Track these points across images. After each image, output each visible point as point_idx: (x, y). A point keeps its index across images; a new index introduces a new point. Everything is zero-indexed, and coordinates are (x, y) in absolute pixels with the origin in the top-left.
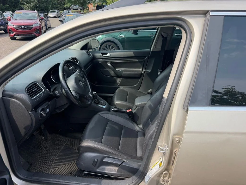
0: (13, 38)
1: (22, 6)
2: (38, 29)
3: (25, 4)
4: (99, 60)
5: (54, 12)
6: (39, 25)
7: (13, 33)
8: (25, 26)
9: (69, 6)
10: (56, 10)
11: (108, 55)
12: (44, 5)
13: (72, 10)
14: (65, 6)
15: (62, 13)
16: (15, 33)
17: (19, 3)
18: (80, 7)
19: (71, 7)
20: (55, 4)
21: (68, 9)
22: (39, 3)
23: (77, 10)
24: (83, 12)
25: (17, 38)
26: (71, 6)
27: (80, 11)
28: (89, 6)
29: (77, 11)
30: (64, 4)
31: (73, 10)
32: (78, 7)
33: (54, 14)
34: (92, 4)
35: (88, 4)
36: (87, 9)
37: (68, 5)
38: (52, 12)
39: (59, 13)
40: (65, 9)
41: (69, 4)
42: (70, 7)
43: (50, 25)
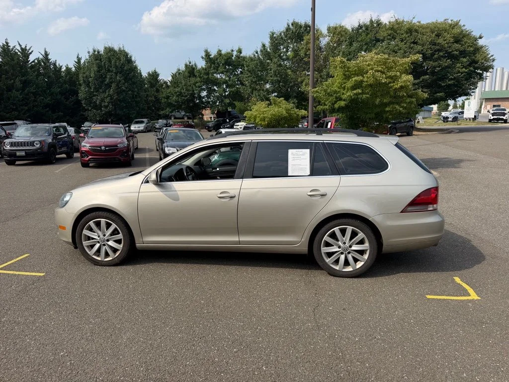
0: (85, 165)
1: (86, 113)
2: (125, 151)
3: (90, 111)
4: (210, 174)
5: (142, 122)
6: (126, 145)
7: (88, 157)
8: (106, 146)
9: (167, 113)
10: (145, 120)
11: (218, 169)
12: (124, 112)
13: (173, 118)
14: (162, 113)
15: (156, 124)
16: (90, 157)
17: (81, 108)
18: (188, 114)
19: (173, 114)
20: (143, 109)
21: (167, 117)
22: (115, 108)
23: (183, 118)
24: (193, 122)
25: (91, 165)
26: (171, 112)
27: (188, 122)
28: (204, 112)
29: (183, 121)
30: (158, 109)
31: (175, 118)
32: (183, 113)
33: (141, 127)
34: (209, 109)
35: (203, 109)
36: (200, 116)
37: (167, 111)
38: (137, 123)
39: (150, 124)
40: (160, 117)
41: (168, 109)
42: (170, 114)
43: (137, 145)
